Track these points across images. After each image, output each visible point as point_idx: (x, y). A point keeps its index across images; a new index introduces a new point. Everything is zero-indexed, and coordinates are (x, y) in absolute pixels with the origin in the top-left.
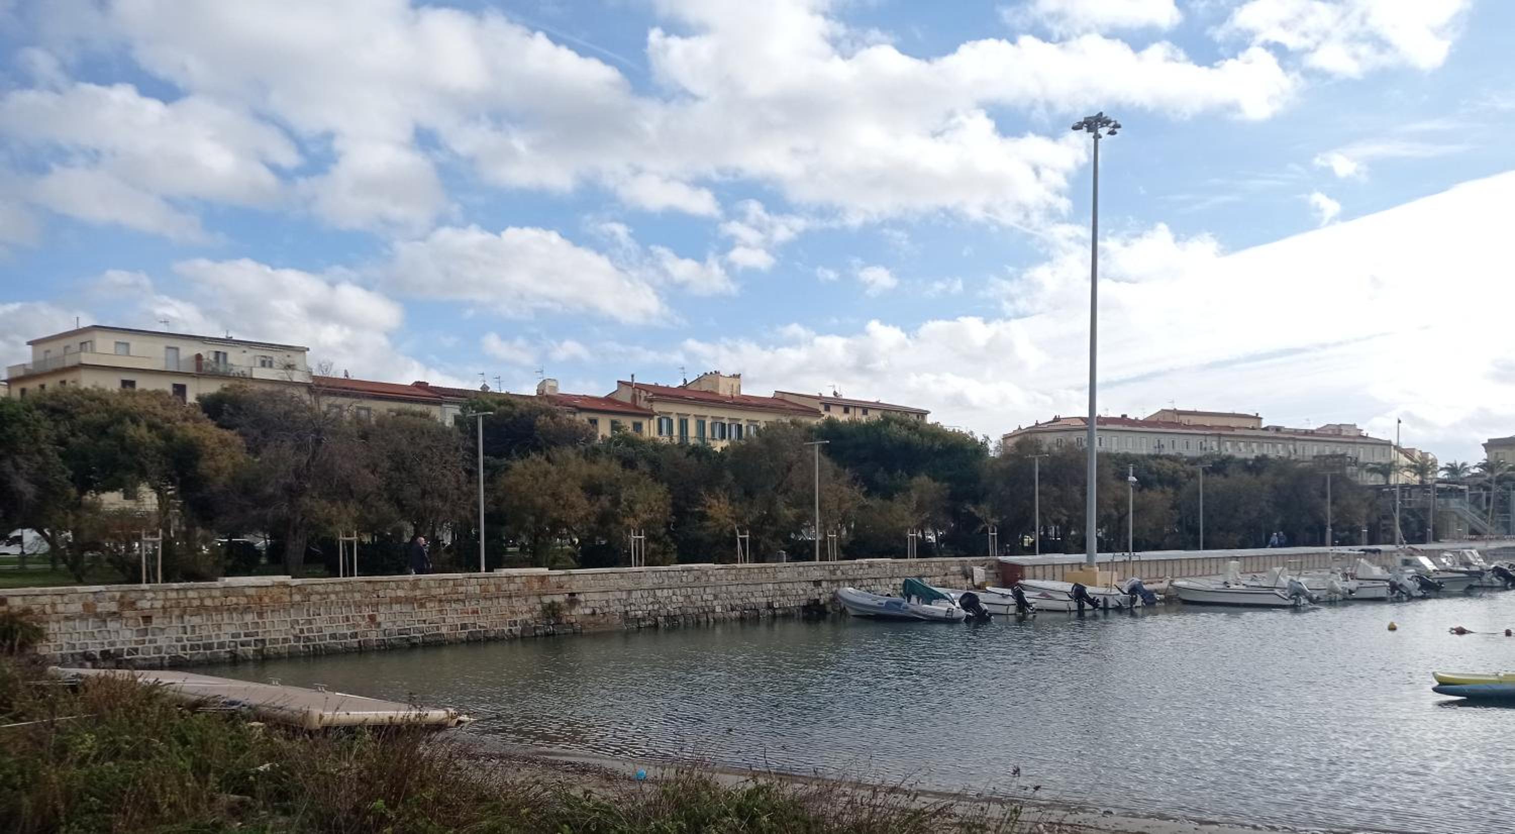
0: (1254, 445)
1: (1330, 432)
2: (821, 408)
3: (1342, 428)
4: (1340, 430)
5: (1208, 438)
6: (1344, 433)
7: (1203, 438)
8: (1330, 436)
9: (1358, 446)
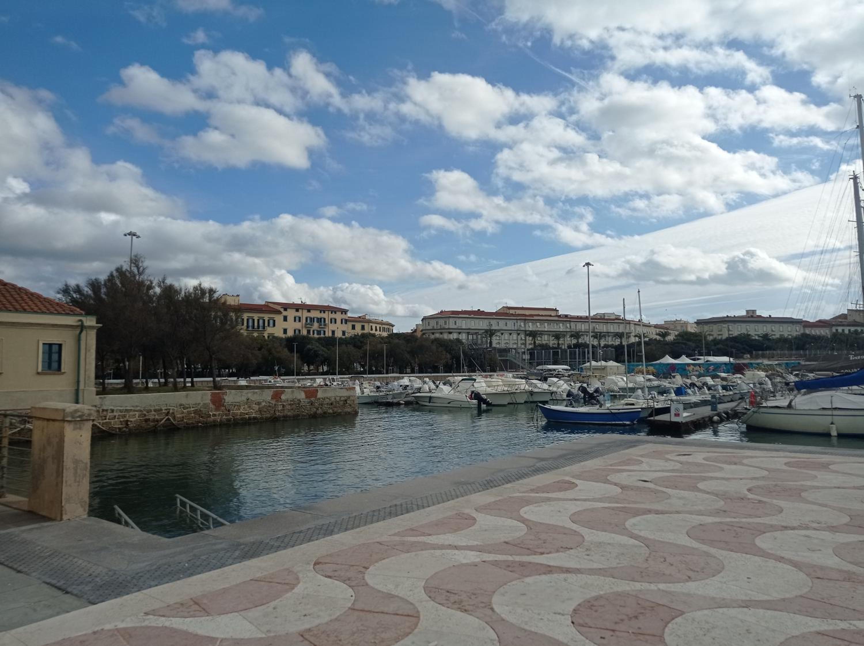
0: (546, 324)
1: (599, 317)
2: (282, 310)
3: (606, 315)
4: (604, 316)
5: (519, 321)
6: (606, 317)
7: (516, 321)
8: (599, 319)
9: (609, 324)
